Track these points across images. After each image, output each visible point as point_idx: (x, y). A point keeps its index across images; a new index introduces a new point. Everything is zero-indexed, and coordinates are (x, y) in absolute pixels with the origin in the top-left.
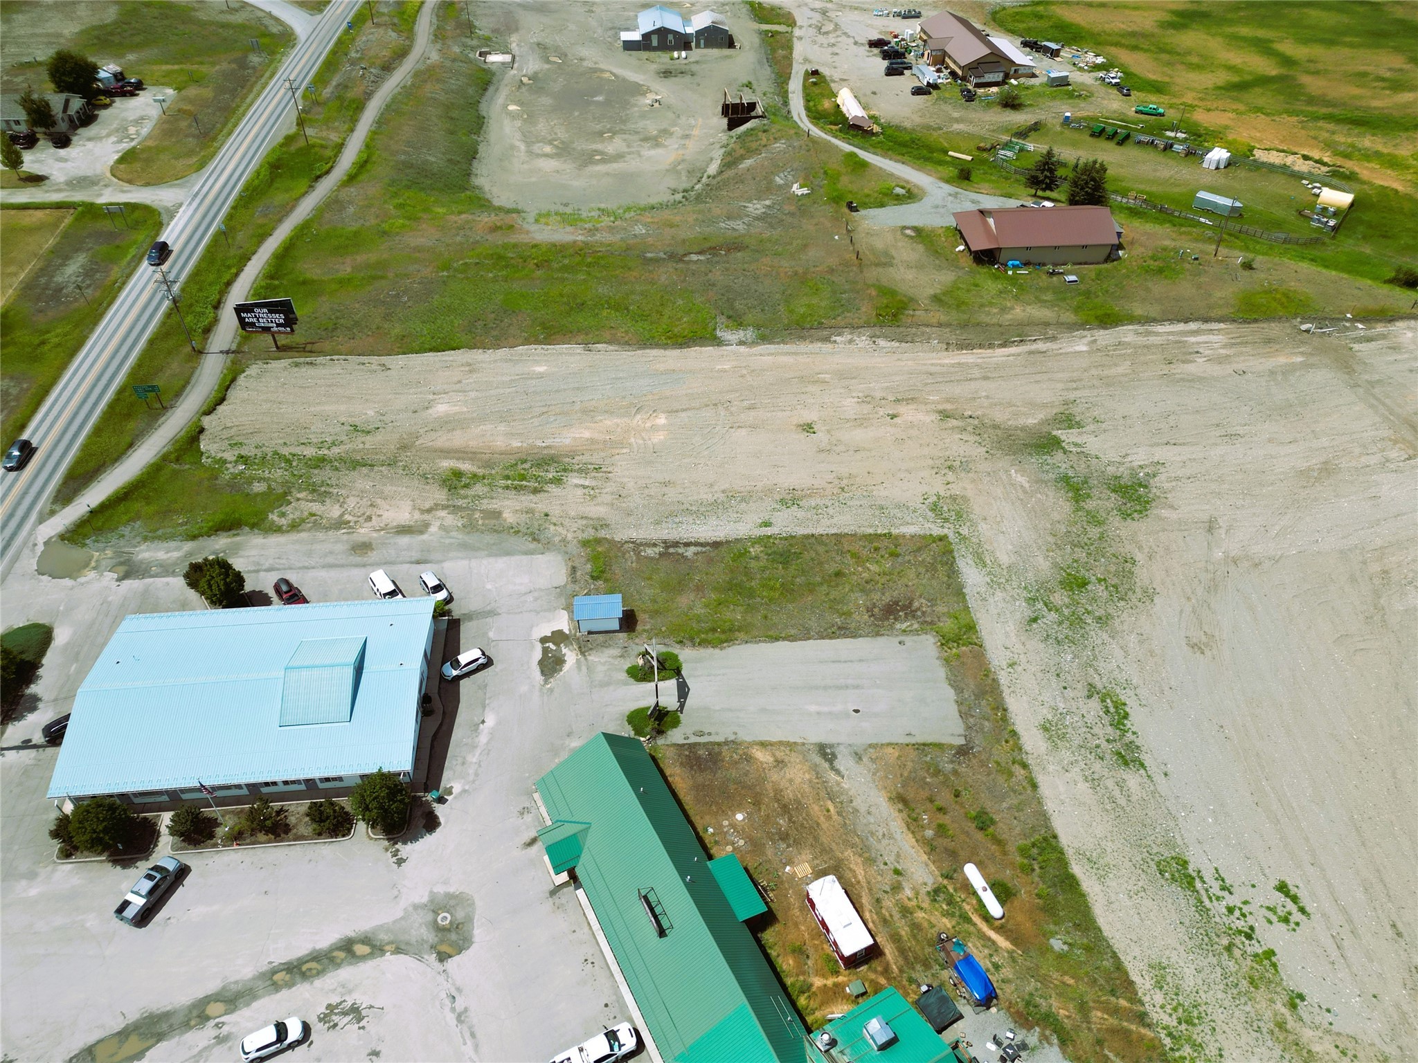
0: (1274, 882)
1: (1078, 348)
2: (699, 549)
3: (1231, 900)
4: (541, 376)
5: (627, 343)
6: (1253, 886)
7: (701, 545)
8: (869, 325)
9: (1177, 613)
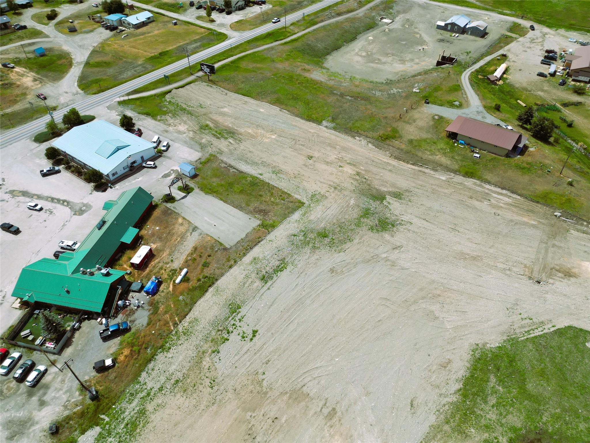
0: (255, 329)
1: (441, 177)
2: (236, 171)
3: (238, 323)
4: (260, 112)
5: (293, 113)
6: (248, 325)
7: (237, 170)
8: (372, 138)
9: (342, 260)
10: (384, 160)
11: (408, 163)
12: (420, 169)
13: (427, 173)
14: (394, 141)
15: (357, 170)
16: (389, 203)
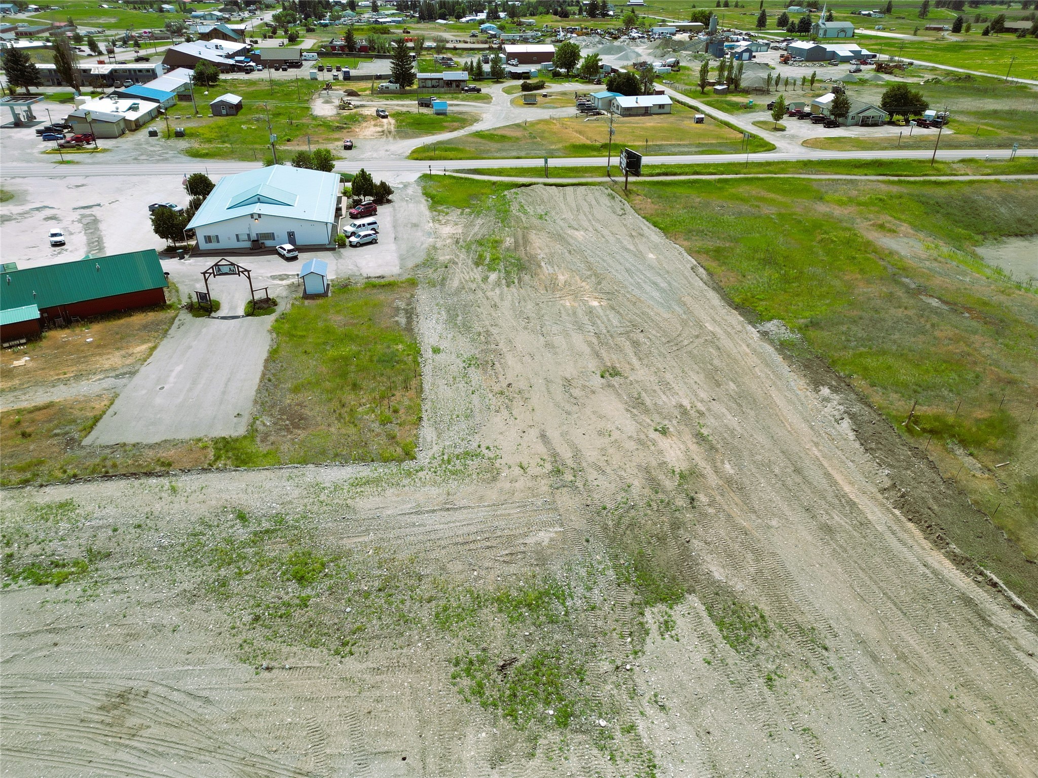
2: (403, 322)
4: (641, 257)
7: (409, 323)
8: (879, 411)
9: (201, 693)
10: (847, 489)
11: (940, 543)
12: (980, 595)
13: (998, 629)
14: (960, 451)
15: (702, 464)
16: (667, 626)
